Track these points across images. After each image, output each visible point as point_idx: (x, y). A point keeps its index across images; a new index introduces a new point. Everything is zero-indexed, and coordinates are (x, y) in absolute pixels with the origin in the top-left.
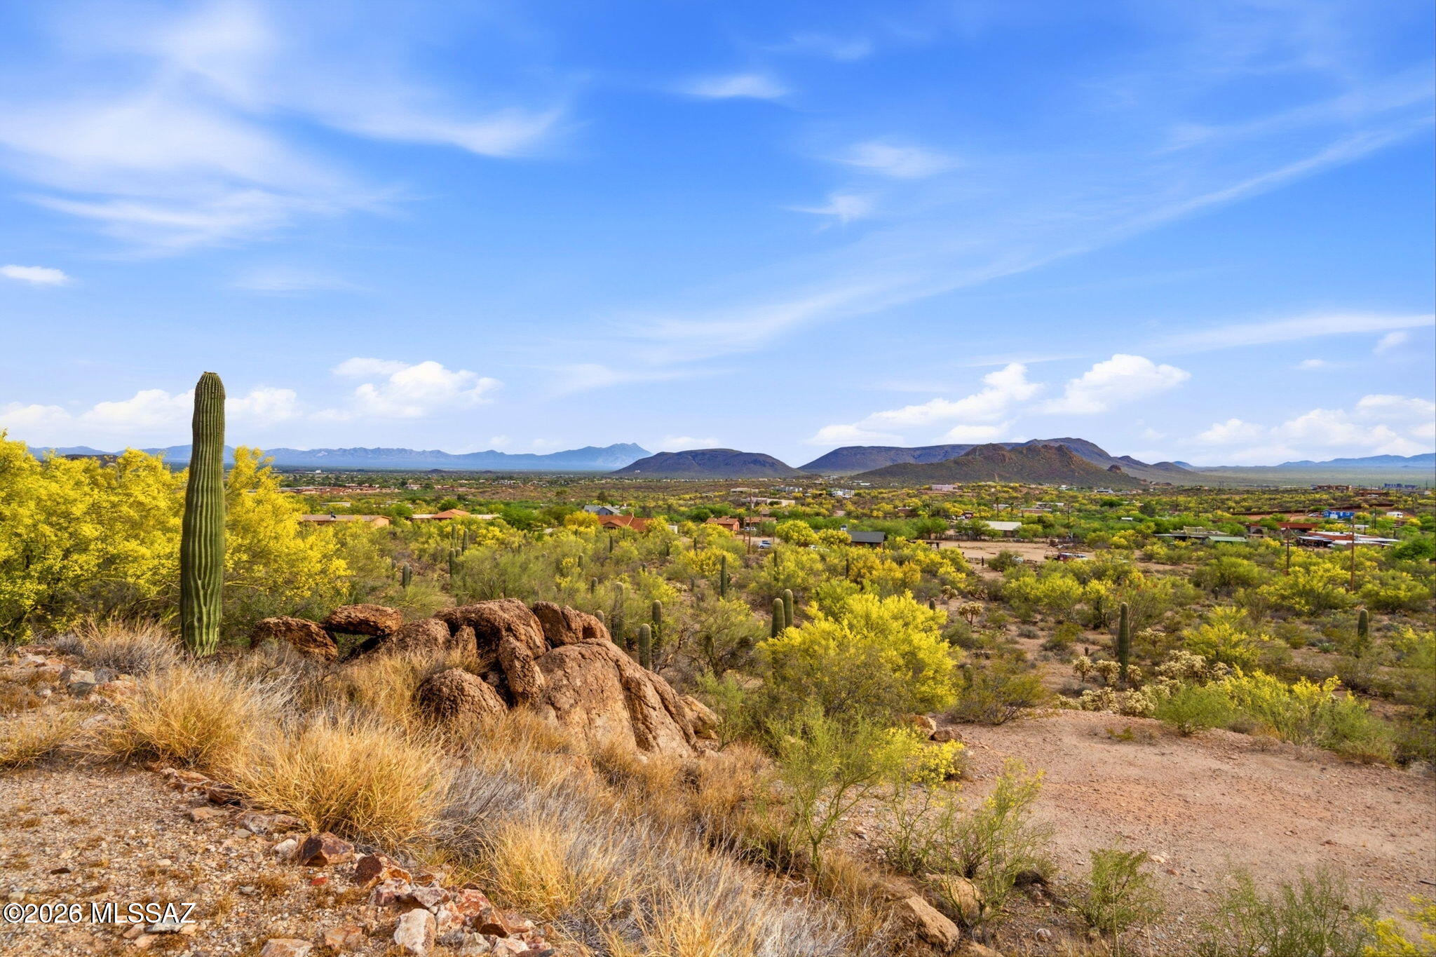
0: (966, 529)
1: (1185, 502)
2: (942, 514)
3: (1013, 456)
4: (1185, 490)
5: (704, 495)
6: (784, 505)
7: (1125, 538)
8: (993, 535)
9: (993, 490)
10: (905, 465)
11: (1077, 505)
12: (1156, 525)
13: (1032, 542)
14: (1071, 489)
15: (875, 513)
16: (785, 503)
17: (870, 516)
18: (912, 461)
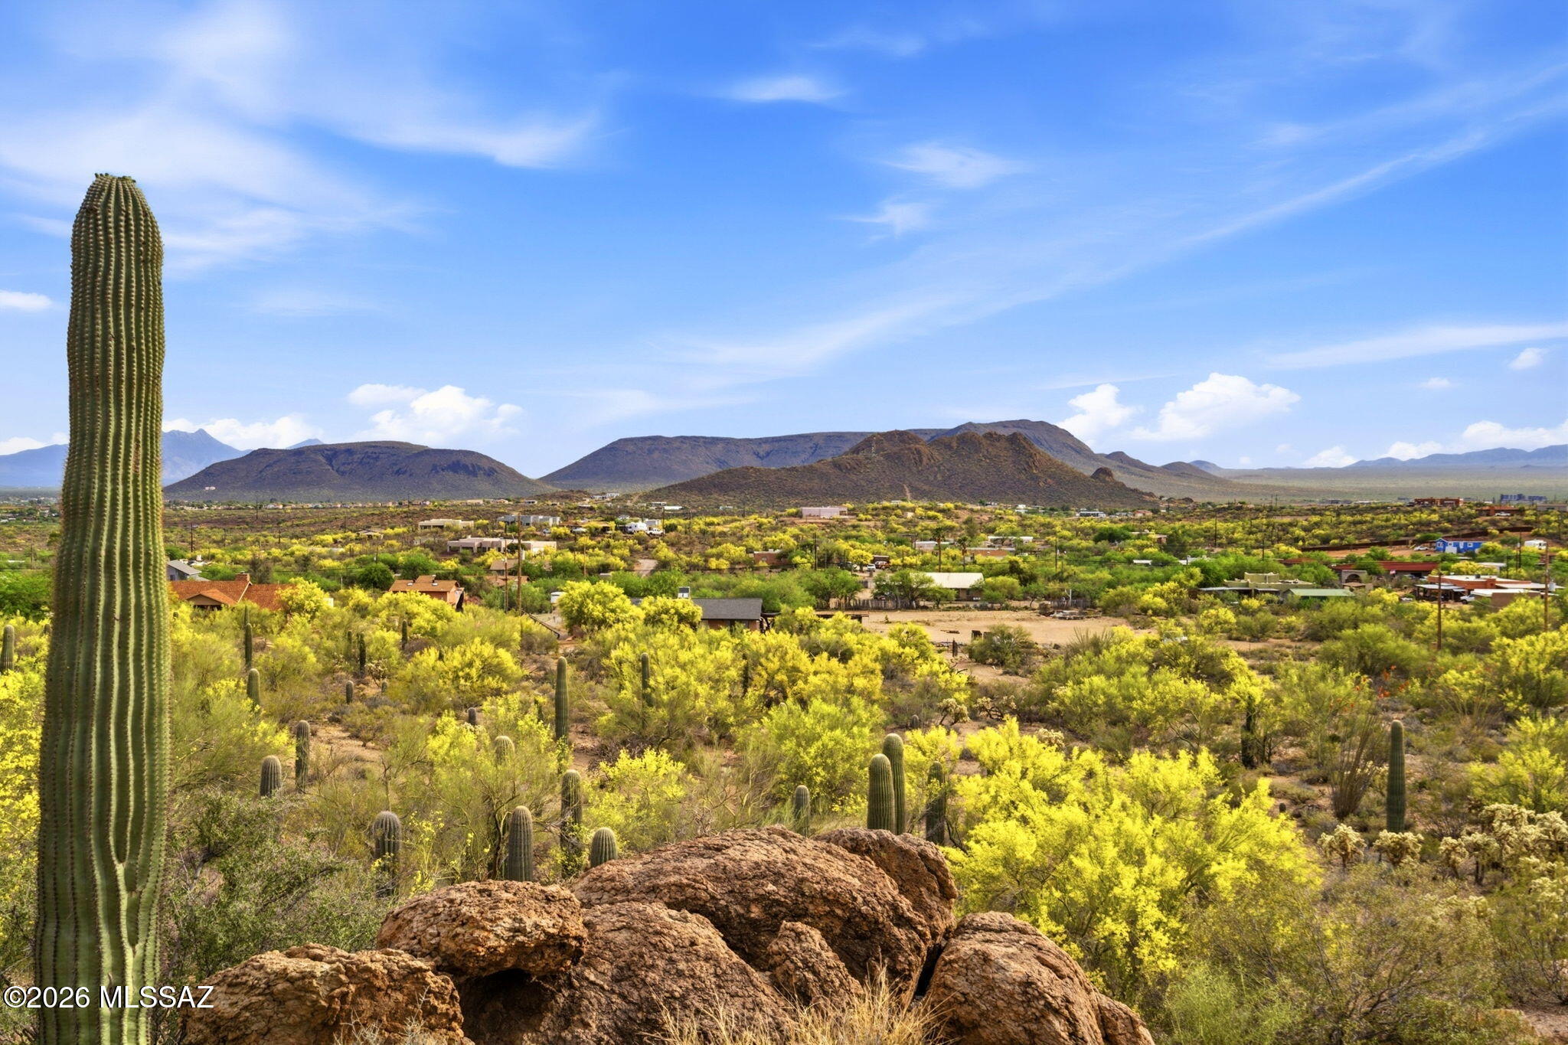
0: (890, 587)
1: (1227, 530)
2: (835, 560)
3: (936, 454)
4: (1219, 510)
5: (363, 534)
6: (534, 551)
7: (1162, 596)
8: (939, 599)
9: (910, 515)
10: (745, 472)
11: (1052, 539)
12: (1203, 571)
13: (1007, 608)
14: (1033, 512)
15: (713, 563)
16: (536, 547)
17: (706, 569)
18: (756, 463)
